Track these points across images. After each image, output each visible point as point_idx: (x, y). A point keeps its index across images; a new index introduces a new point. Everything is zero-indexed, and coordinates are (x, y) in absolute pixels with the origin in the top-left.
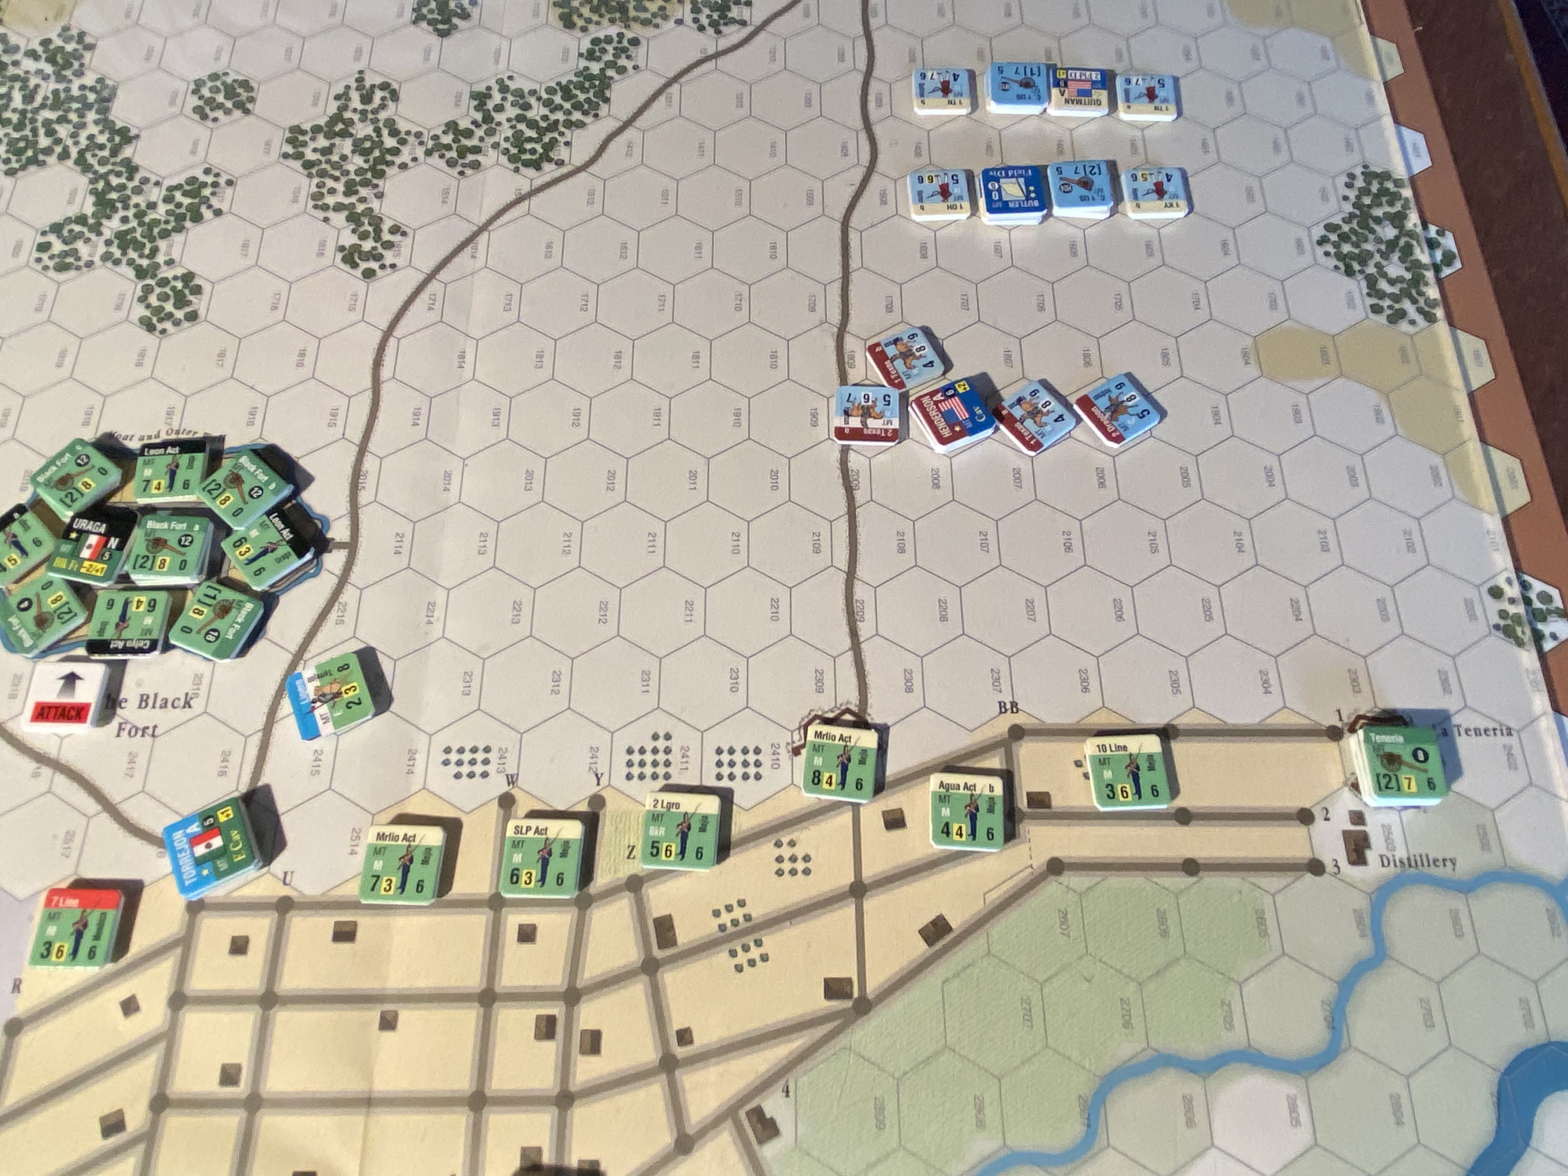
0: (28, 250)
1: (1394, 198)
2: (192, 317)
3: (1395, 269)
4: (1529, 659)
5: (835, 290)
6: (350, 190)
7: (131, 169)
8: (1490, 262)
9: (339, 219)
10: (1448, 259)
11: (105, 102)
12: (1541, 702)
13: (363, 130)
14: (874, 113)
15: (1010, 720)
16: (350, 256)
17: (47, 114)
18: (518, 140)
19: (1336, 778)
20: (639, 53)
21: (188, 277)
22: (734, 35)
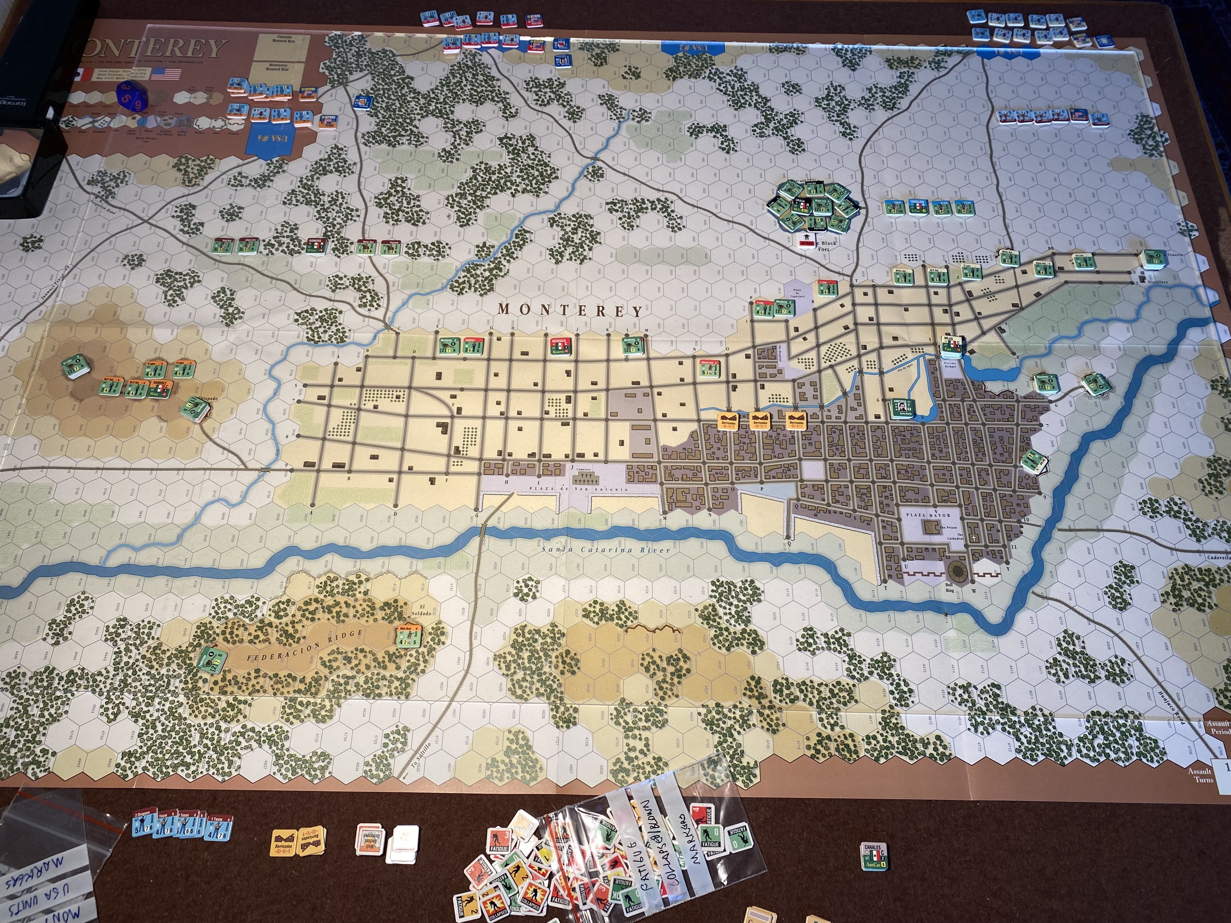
0: (750, 132)
1: (1150, 123)
2: (804, 150)
3: (1151, 142)
4: (1187, 239)
5: (987, 145)
6: (838, 116)
7: (772, 110)
8: (1179, 142)
9: (838, 124)
10: (1166, 140)
11: (757, 90)
12: (1190, 249)
13: (837, 99)
14: (991, 96)
15: (1051, 251)
16: (844, 134)
17: (739, 93)
18: (884, 102)
19: (1137, 264)
20: (915, 76)
21: (799, 139)
22: (943, 72)
